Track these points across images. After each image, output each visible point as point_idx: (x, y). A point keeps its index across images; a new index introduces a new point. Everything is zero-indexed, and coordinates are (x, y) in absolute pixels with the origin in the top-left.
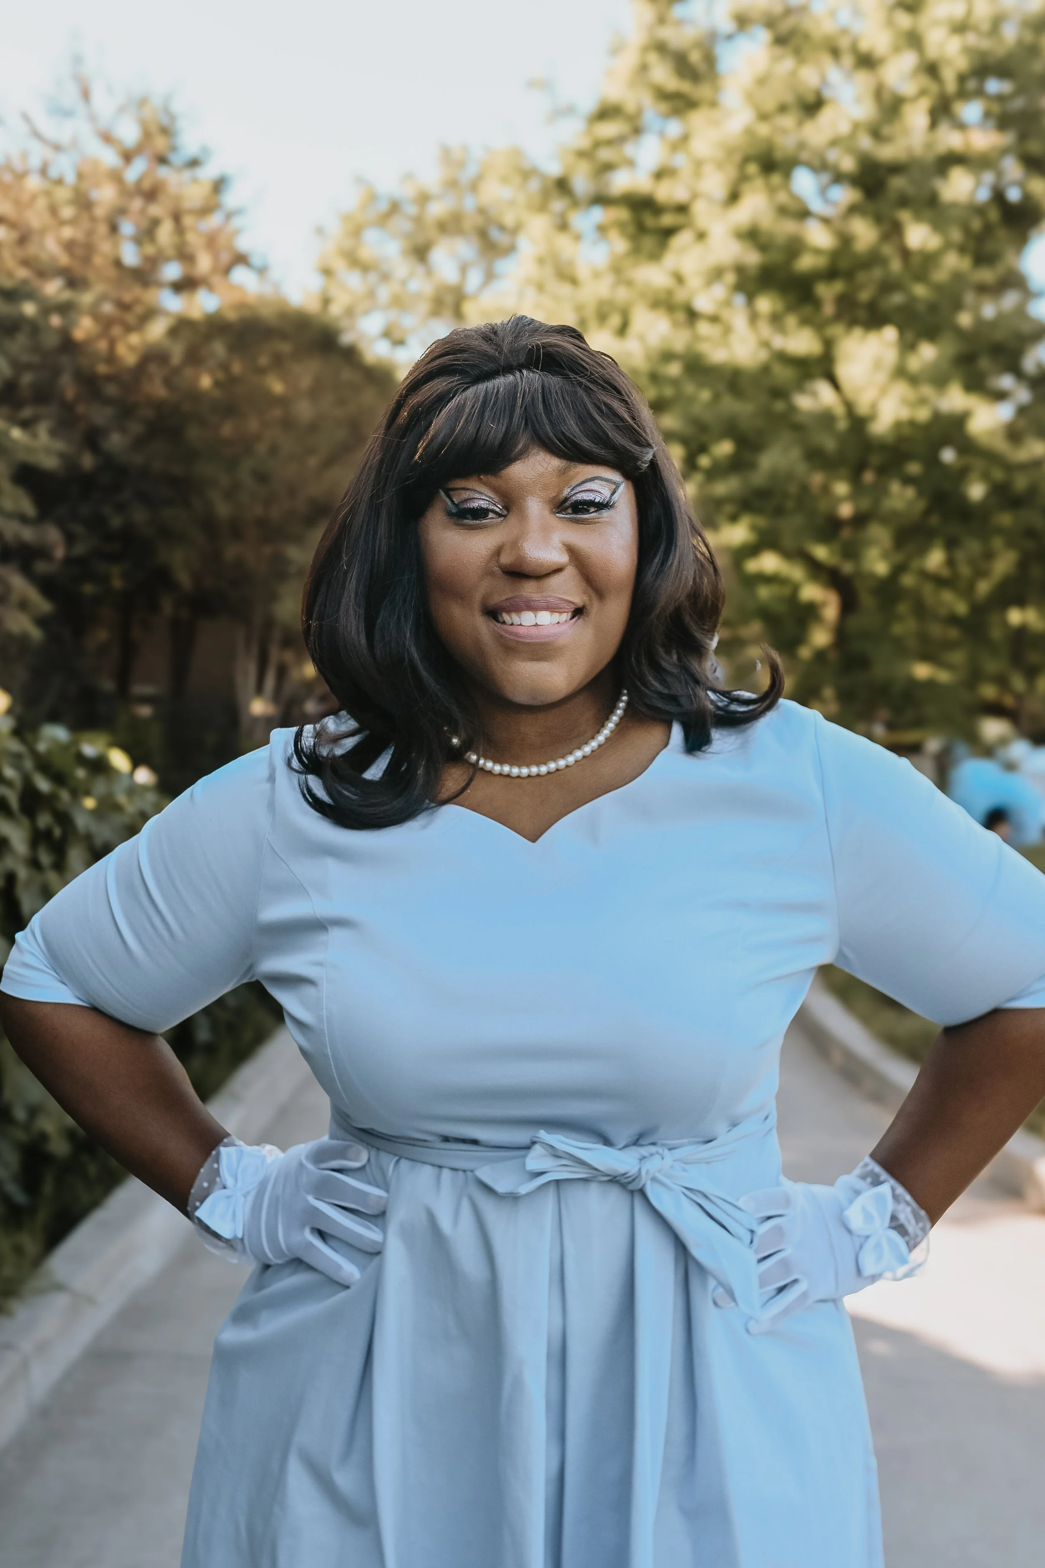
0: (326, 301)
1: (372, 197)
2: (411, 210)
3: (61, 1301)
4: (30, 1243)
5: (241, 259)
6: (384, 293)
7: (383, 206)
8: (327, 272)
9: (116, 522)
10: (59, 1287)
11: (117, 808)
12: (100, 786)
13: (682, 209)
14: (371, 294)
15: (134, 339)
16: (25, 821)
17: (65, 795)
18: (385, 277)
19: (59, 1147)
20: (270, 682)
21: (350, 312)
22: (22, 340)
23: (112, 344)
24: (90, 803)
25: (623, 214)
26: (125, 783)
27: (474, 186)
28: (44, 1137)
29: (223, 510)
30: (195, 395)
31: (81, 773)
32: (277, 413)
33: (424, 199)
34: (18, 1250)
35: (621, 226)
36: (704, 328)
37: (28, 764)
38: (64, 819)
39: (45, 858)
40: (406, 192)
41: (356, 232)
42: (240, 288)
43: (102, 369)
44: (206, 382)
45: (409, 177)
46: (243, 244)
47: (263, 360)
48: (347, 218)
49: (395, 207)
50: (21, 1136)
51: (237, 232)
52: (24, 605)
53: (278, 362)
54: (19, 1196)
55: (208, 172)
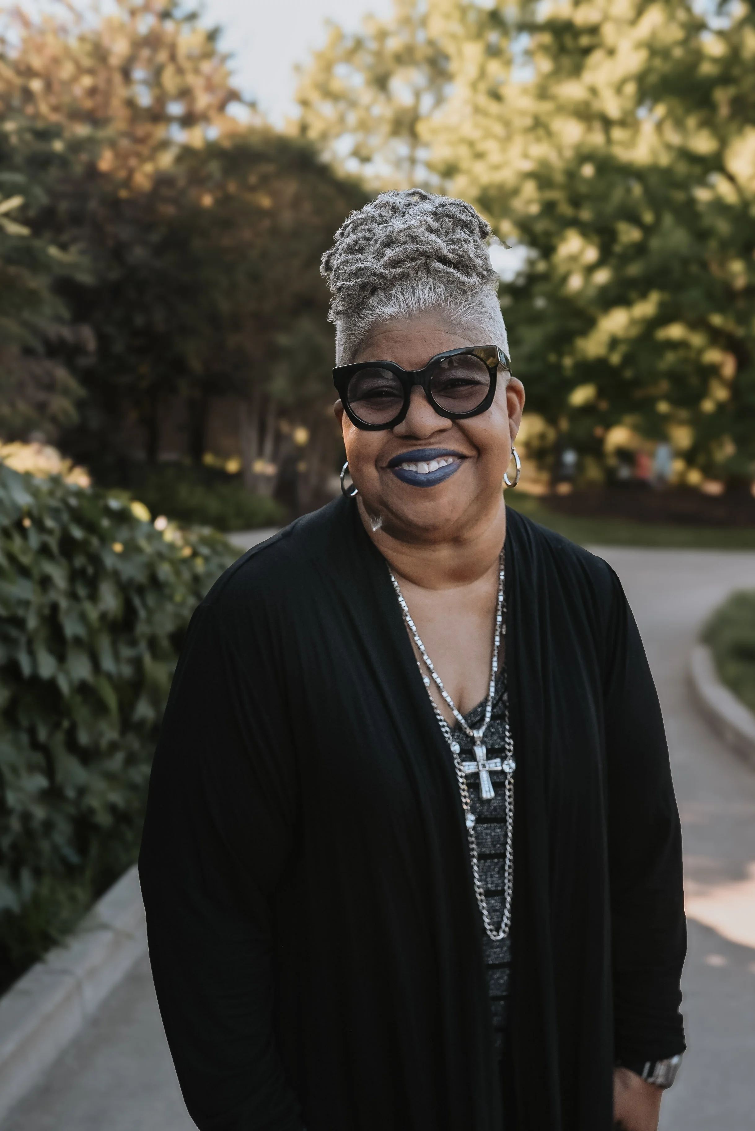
0: (304, 128)
1: (340, 36)
2: (372, 45)
3: (106, 937)
4: (81, 894)
5: (234, 96)
6: (352, 118)
7: (349, 44)
8: (305, 103)
9: (139, 320)
10: (104, 927)
11: (138, 550)
12: (124, 533)
13: (594, 30)
14: (342, 119)
15: (149, 168)
16: (64, 562)
17: (95, 541)
18: (353, 104)
19: (104, 819)
20: (269, 446)
21: (324, 136)
22: (54, 173)
23: (131, 173)
24: (118, 547)
25: (546, 38)
26: (145, 529)
27: (424, 22)
28: (91, 811)
29: (225, 306)
30: (198, 211)
31: (105, 523)
32: (266, 223)
33: (382, 35)
34: (73, 898)
35: (544, 48)
36: (618, 134)
37: (65, 517)
38: (96, 560)
39: (82, 591)
40: (367, 31)
41: (328, 67)
42: (233, 120)
43: (123, 194)
44: (207, 200)
45: (369, 17)
46: (236, 82)
47: (253, 179)
48: (320, 56)
49: (359, 44)
50: (72, 810)
51: (229, 74)
52: (66, 392)
53: (265, 180)
54: (74, 858)
55: (205, 23)
